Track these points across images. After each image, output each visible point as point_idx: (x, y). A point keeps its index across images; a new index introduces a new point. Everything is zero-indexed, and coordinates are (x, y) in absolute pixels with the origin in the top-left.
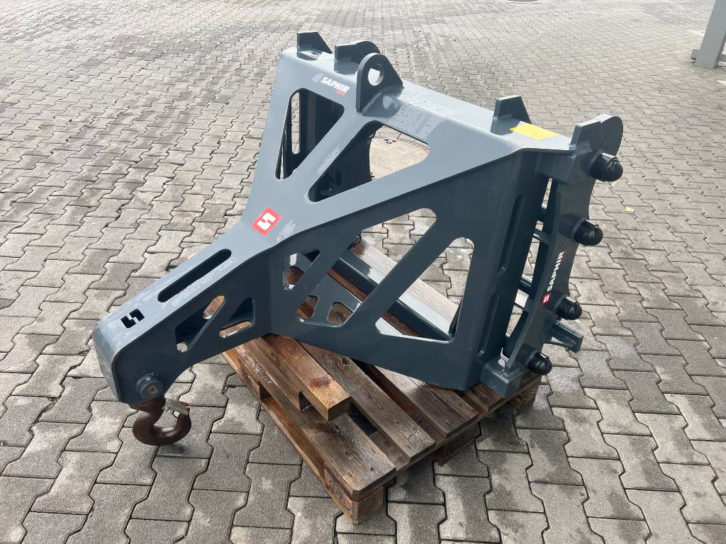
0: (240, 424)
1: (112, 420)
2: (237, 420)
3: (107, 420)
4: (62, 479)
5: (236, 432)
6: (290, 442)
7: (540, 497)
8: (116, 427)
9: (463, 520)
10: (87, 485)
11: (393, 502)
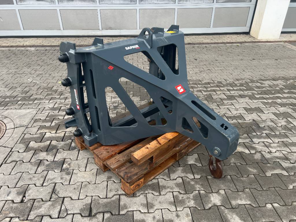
0: (196, 159)
1: (212, 197)
2: (194, 160)
3: (212, 199)
4: (243, 202)
5: (199, 160)
6: (198, 146)
8: (214, 194)
10: (240, 193)
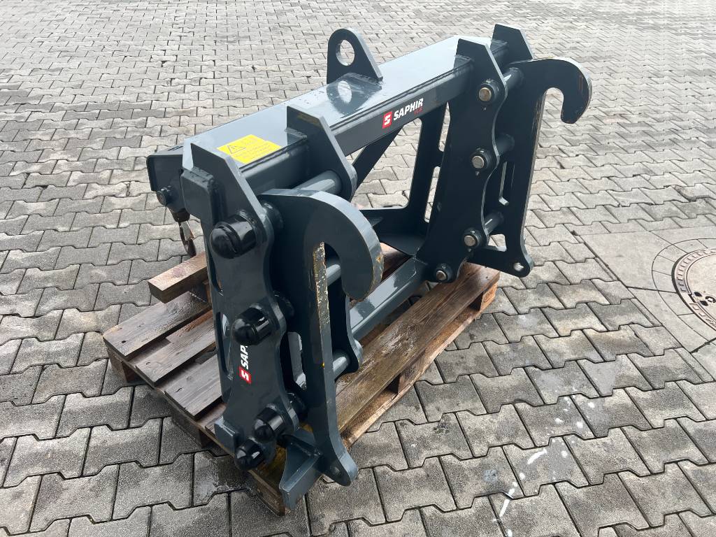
7: (131, 516)
9: (109, 443)
11: (134, 391)
